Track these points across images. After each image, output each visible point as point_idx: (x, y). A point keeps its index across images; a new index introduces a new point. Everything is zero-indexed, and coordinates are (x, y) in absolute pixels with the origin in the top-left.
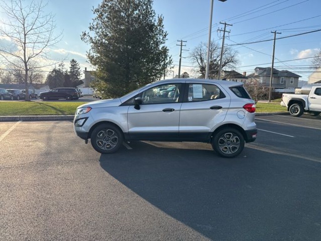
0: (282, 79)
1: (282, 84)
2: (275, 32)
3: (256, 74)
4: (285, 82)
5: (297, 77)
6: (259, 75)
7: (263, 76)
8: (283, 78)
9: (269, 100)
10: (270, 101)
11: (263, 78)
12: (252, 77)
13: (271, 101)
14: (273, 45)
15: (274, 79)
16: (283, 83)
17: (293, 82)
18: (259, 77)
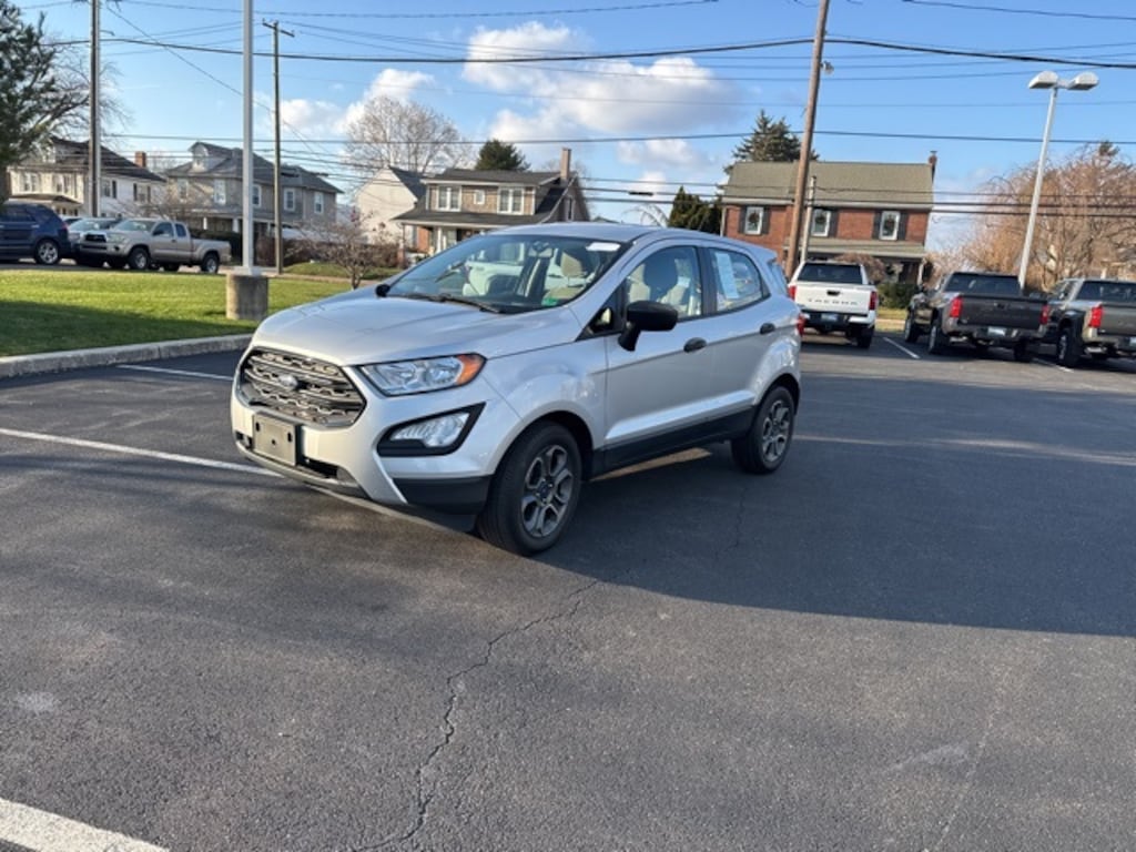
0: (290, 194)
1: (292, 214)
2: (276, 24)
3: (198, 167)
4: (299, 205)
5: (331, 192)
6: (210, 171)
7: (227, 179)
8: (293, 190)
9: (277, 269)
10: (281, 272)
11: (226, 185)
12: (182, 177)
13: (285, 269)
14: (273, 71)
15: (263, 192)
16: (293, 209)
17: (322, 209)
18: (212, 178)
